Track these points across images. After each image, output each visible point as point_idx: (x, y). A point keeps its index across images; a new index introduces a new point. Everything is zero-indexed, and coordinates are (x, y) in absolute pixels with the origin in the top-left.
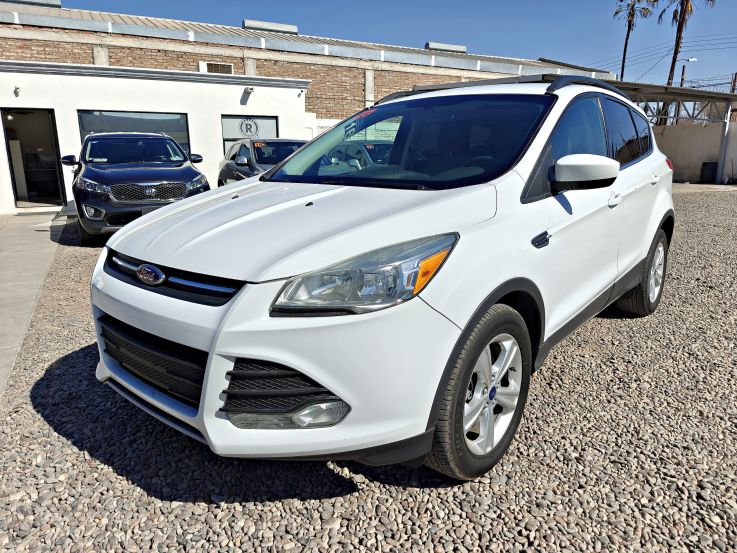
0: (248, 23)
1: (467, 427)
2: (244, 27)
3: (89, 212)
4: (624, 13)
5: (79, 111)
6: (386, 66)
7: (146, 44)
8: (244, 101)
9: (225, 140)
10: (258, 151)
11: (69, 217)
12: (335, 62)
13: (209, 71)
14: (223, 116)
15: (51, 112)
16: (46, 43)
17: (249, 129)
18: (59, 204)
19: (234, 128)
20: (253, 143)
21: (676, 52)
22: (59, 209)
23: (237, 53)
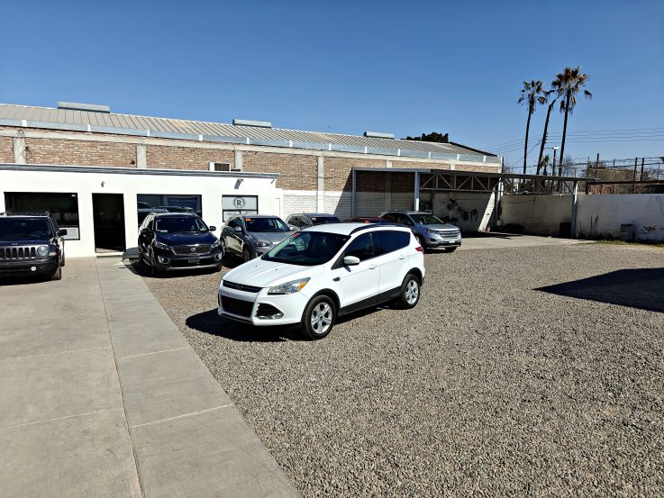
0: (237, 121)
1: (313, 324)
2: (234, 124)
3: (161, 260)
4: (526, 101)
5: (138, 195)
6: (333, 154)
7: (171, 143)
8: (237, 187)
9: (223, 211)
10: (247, 223)
11: (130, 259)
12: (297, 152)
13: (216, 169)
14: (224, 196)
15: (121, 196)
16: (106, 144)
17: (239, 204)
18: (121, 251)
19: (230, 204)
20: (244, 218)
21: (544, 142)
22: (121, 253)
23: (230, 147)
